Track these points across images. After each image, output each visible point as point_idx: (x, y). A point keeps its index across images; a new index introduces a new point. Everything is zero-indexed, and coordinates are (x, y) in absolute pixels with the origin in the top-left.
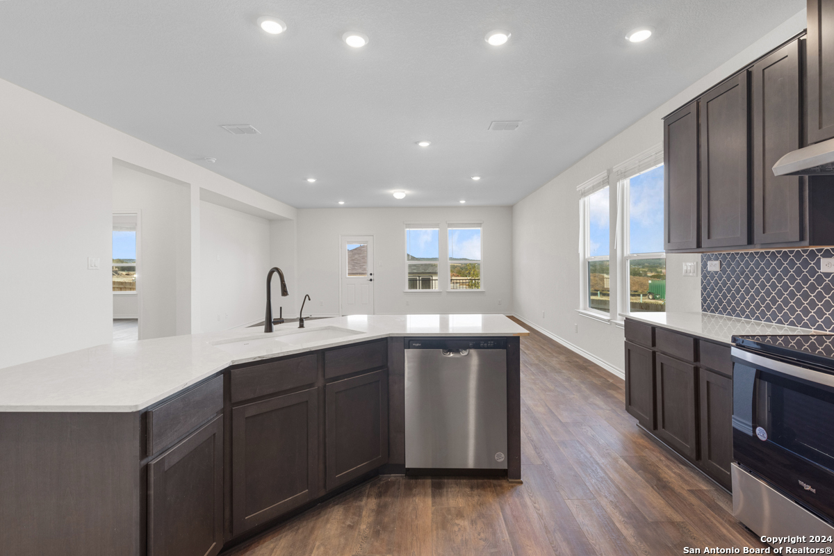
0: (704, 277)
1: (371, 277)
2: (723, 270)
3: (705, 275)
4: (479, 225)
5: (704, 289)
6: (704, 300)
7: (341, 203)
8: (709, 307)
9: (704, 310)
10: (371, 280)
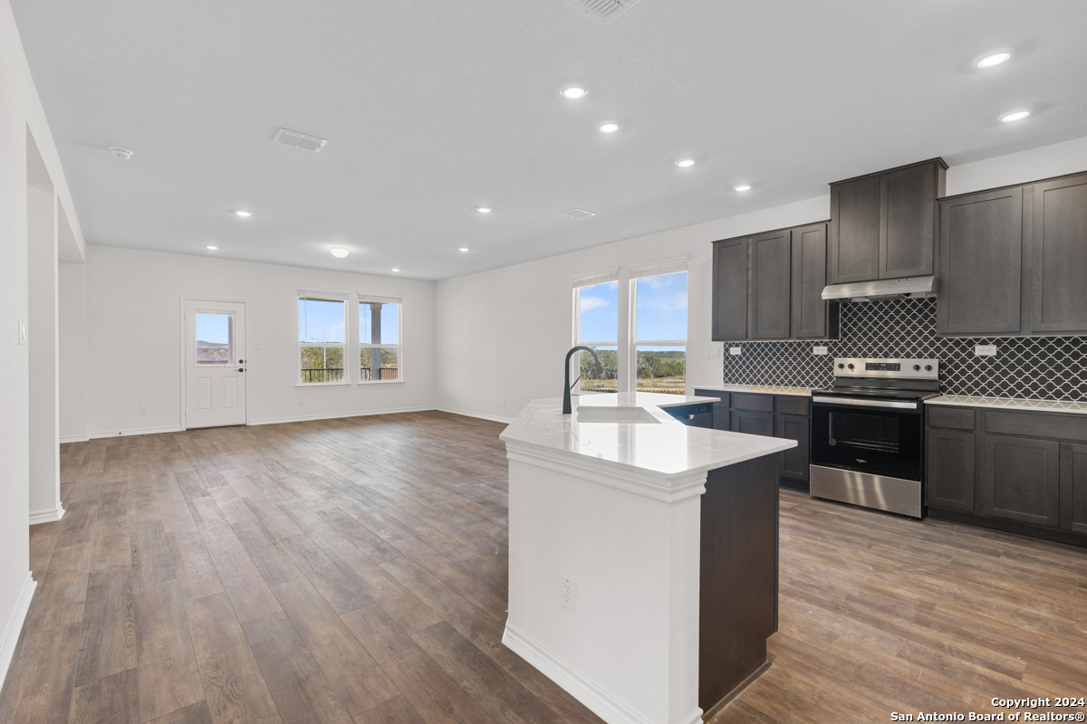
0: (726, 358)
1: (242, 366)
2: (744, 354)
3: (727, 356)
4: (400, 300)
5: (726, 367)
6: (726, 375)
7: (212, 248)
8: (730, 379)
9: (726, 382)
10: (241, 370)
